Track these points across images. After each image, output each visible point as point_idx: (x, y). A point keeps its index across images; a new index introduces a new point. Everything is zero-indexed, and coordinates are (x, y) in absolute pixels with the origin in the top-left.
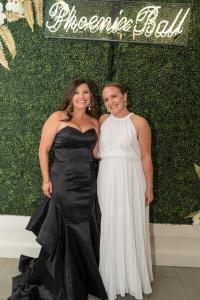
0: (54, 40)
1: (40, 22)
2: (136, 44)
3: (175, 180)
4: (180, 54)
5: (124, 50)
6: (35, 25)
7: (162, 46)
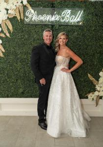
0: (28, 25)
1: (22, 18)
2: (62, 25)
3: (80, 81)
4: (80, 29)
5: (57, 28)
6: (21, 19)
7: (72, 26)
